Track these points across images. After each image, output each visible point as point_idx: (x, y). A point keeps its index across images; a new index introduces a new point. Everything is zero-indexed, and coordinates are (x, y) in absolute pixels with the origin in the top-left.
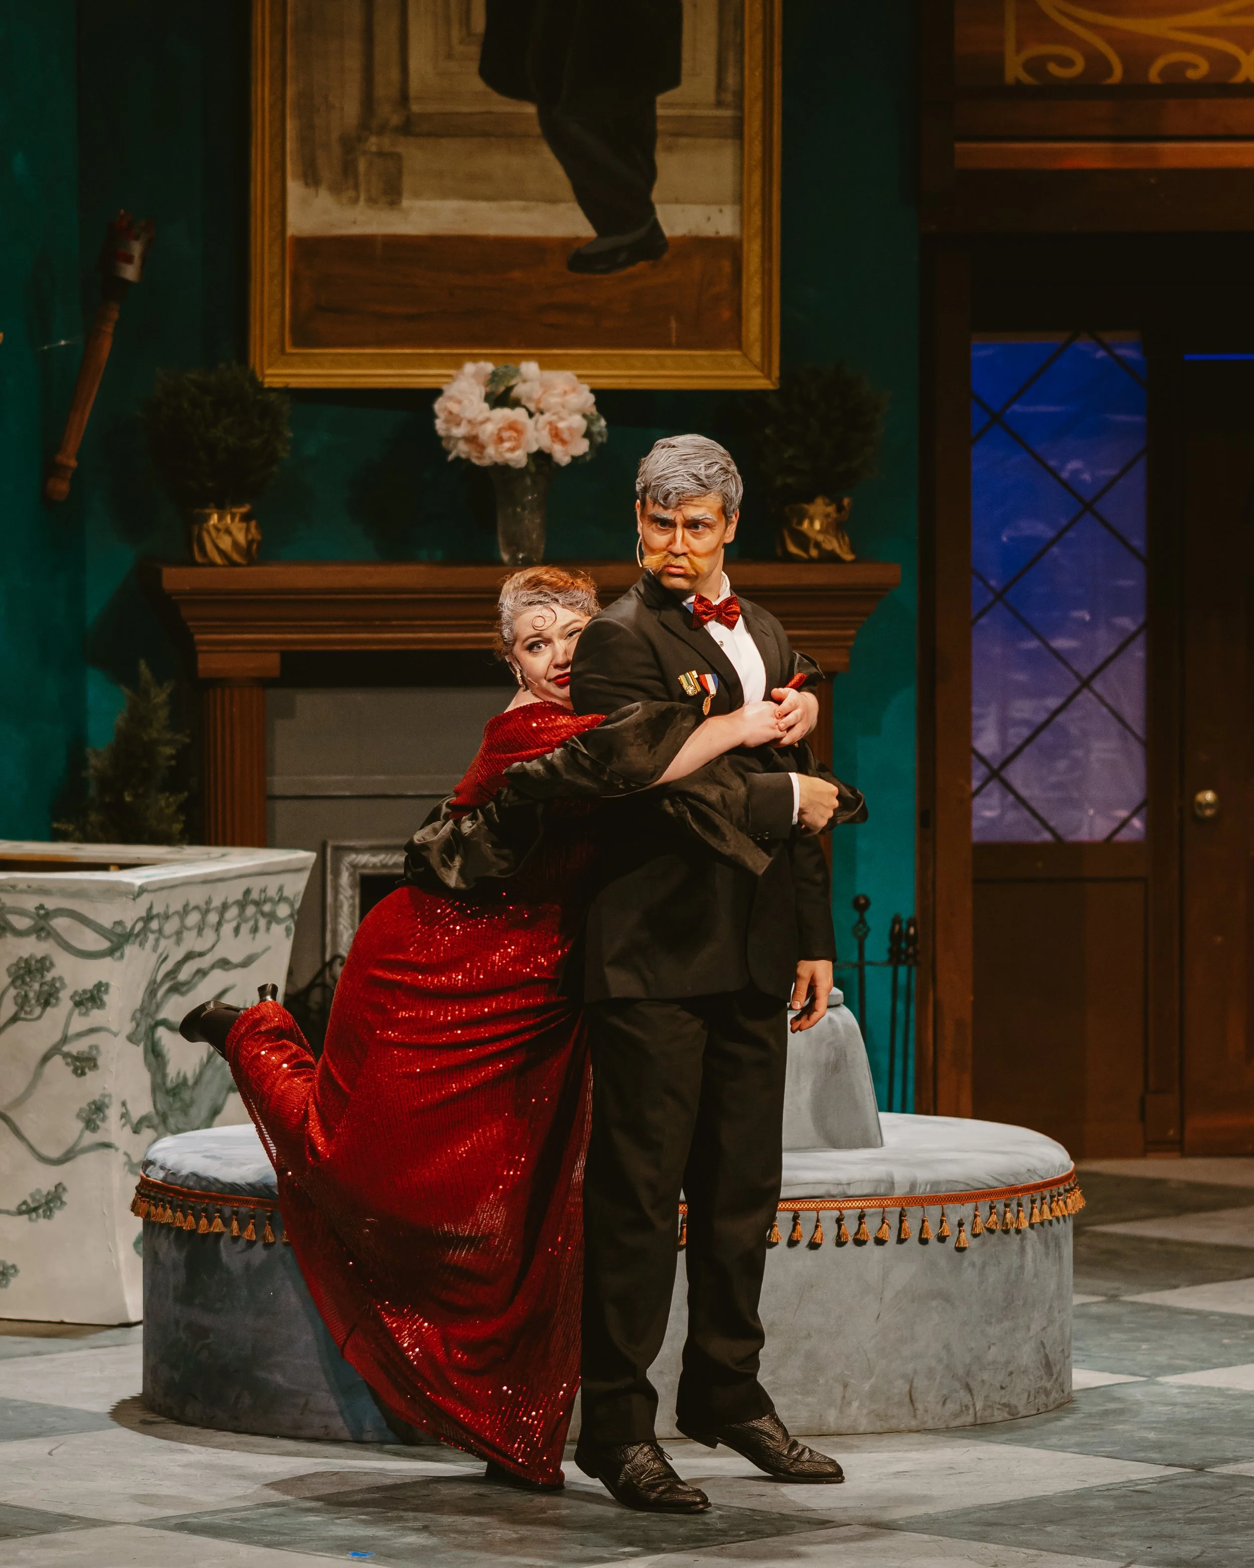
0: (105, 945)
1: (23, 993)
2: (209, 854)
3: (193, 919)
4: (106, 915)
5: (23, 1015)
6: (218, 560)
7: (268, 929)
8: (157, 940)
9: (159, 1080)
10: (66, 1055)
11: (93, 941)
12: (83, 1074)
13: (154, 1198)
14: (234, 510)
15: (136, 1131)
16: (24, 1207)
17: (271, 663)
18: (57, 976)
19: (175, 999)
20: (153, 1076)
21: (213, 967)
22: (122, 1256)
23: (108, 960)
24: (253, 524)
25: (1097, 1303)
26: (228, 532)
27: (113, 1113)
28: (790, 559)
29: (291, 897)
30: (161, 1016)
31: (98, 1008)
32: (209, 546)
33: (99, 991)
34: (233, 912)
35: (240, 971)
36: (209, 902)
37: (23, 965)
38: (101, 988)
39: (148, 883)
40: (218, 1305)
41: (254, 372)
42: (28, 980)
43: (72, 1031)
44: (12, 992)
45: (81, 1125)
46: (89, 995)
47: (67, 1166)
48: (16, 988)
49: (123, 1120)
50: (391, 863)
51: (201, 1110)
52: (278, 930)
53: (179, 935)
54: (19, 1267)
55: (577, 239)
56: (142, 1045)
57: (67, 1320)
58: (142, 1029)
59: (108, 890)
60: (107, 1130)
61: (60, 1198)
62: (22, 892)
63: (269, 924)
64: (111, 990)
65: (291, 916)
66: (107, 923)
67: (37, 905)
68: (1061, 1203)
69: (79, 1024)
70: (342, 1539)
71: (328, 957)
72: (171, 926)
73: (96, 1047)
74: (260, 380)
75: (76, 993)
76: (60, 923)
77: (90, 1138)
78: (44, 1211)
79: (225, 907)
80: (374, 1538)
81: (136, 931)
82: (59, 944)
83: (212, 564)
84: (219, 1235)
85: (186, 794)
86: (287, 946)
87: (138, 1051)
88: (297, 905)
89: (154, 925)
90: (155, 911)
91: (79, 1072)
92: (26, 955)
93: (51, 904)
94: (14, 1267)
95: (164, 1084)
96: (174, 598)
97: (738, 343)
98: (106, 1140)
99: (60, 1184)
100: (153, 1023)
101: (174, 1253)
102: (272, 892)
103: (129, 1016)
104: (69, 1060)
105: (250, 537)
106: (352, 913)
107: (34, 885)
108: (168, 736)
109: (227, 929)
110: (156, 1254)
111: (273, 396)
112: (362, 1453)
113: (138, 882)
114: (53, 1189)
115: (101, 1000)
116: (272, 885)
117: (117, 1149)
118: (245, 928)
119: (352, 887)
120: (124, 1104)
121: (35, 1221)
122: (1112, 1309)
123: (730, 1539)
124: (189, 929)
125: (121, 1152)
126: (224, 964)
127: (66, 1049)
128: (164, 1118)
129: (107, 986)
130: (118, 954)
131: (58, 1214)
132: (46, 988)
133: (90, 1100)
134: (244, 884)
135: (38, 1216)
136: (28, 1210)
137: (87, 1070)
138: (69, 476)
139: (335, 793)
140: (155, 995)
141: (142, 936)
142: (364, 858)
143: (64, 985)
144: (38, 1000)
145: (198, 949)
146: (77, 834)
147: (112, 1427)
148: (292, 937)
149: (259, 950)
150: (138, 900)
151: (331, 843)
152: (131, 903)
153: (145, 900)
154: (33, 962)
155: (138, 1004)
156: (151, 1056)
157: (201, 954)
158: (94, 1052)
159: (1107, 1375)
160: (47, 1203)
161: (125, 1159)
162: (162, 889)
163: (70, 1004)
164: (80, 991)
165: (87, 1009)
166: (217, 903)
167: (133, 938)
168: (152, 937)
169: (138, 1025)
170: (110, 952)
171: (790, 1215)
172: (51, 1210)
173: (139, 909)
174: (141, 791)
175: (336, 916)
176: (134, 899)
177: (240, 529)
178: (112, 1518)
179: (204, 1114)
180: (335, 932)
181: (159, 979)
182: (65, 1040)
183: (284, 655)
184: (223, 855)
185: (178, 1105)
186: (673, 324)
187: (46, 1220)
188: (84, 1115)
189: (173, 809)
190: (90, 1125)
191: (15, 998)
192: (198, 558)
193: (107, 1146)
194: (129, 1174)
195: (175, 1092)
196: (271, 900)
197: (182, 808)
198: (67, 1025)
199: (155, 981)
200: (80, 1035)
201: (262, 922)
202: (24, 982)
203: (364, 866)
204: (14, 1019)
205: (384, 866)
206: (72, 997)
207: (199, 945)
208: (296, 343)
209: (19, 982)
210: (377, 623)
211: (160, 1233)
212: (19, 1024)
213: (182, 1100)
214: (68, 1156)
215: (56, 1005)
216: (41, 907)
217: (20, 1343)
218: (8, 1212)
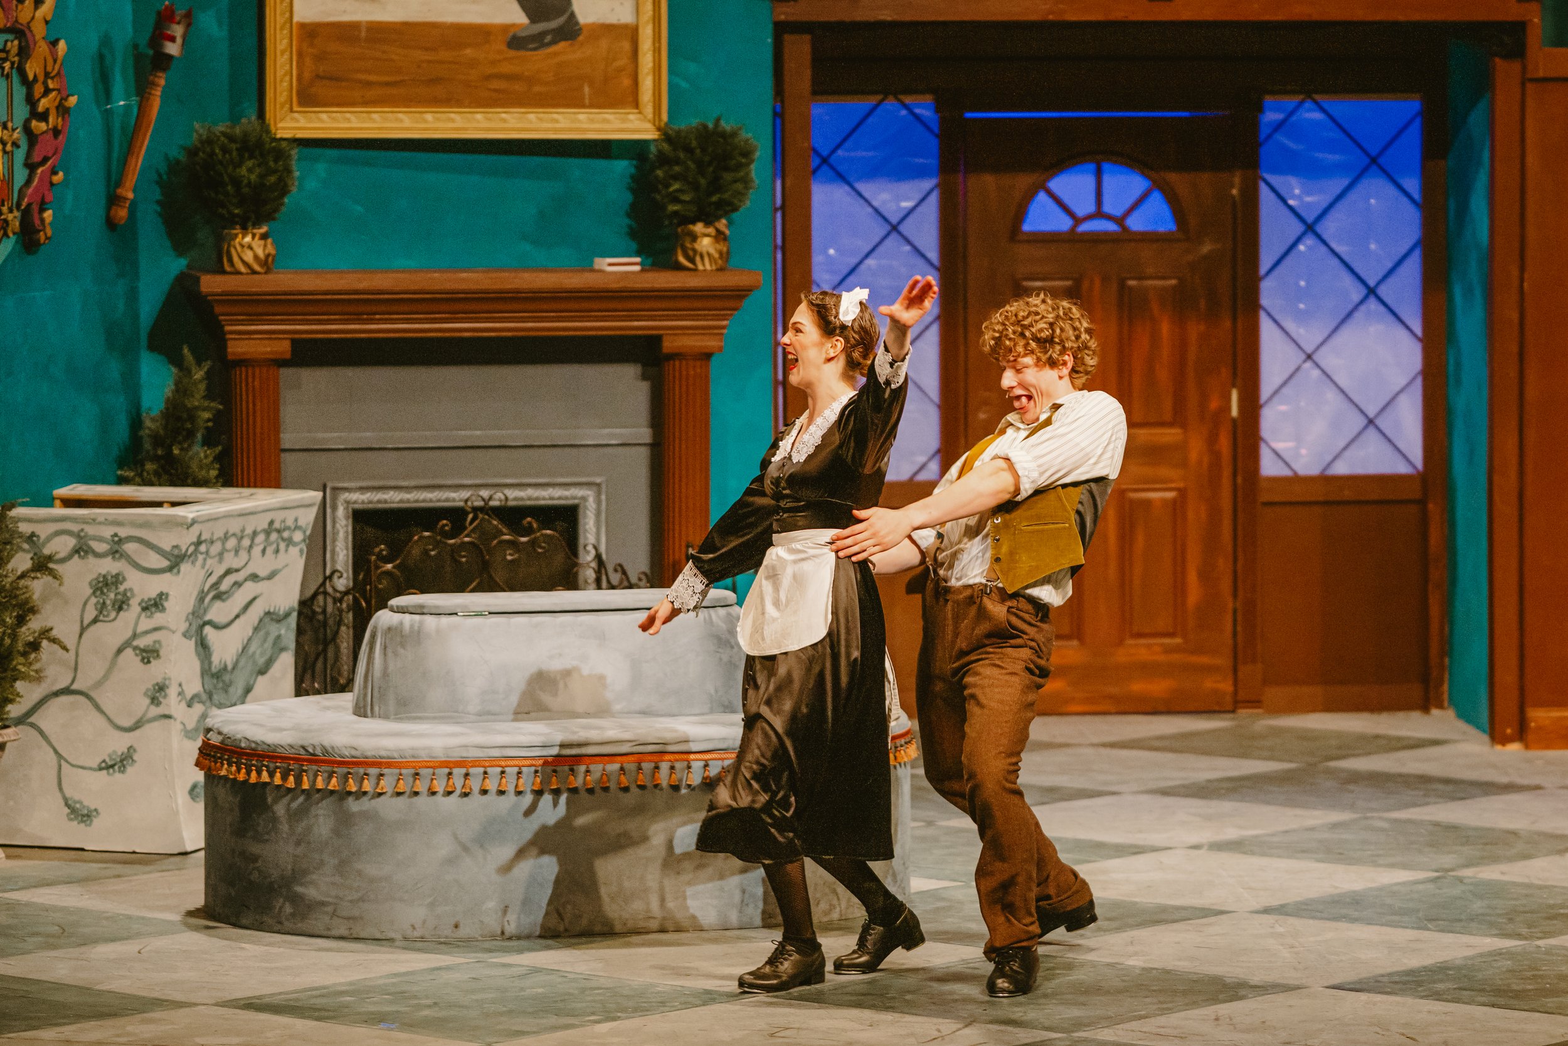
0: (165, 563)
1: (101, 601)
2: (240, 493)
3: (231, 543)
4: (166, 541)
5: (101, 618)
6: (243, 269)
7: (286, 550)
8: (205, 560)
9: (207, 667)
10: (135, 648)
11: (155, 561)
12: (149, 662)
13: (214, 757)
14: (255, 231)
15: (189, 706)
16: (103, 765)
17: (283, 348)
18: (128, 587)
19: (218, 604)
20: (202, 663)
21: (246, 580)
22: (180, 801)
23: (168, 575)
24: (269, 241)
25: (918, 827)
26: (250, 247)
27: (173, 692)
28: (679, 267)
29: (304, 526)
30: (207, 618)
31: (161, 611)
32: (236, 259)
33: (161, 599)
34: (261, 538)
35: (266, 583)
36: (243, 531)
37: (101, 579)
38: (162, 596)
39: (198, 516)
40: (266, 837)
41: (269, 125)
42: (105, 591)
43: (140, 630)
44: (93, 600)
45: (148, 701)
46: (153, 602)
47: (137, 733)
48: (96, 597)
49: (180, 697)
50: (376, 499)
51: (237, 689)
52: (294, 551)
53: (221, 555)
54: (100, 811)
55: (513, 25)
56: (194, 639)
57: (137, 851)
58: (194, 628)
59: (167, 522)
60: (167, 705)
61: (132, 758)
62: (100, 523)
63: (288, 546)
64: (170, 598)
65: (304, 540)
66: (167, 547)
67: (113, 533)
68: (902, 752)
69: (145, 624)
70: (372, 1013)
71: (328, 573)
72: (216, 549)
73: (159, 642)
74: (273, 131)
75: (142, 600)
76: (130, 548)
77: (154, 711)
78: (120, 768)
79: (255, 534)
80: (397, 1012)
81: (189, 552)
82: (130, 563)
83: (239, 273)
84: (265, 784)
85: (220, 448)
86: (301, 563)
87: (191, 644)
88: (308, 533)
89: (203, 548)
90: (203, 538)
91: (146, 661)
92: (104, 572)
93: (123, 532)
94: (96, 810)
95: (210, 668)
96: (209, 298)
97: (636, 104)
98: (167, 713)
99: (131, 747)
100: (201, 623)
101: (230, 798)
102: (290, 523)
103: (184, 618)
104: (138, 652)
105: (267, 252)
106: (346, 538)
107: (110, 518)
108: (206, 404)
109: (257, 551)
110: (216, 798)
111: (284, 144)
112: (378, 948)
113: (191, 516)
114: (126, 751)
115: (163, 606)
116: (290, 517)
117: (175, 720)
118: (270, 550)
119: (347, 518)
120: (180, 685)
121: (112, 775)
122: (931, 832)
123: (667, 1009)
124: (227, 551)
125: (178, 721)
126: (254, 577)
127: (135, 643)
128: (210, 695)
129: (167, 595)
130: (175, 570)
131: (129, 769)
132: (119, 597)
133: (155, 682)
134: (268, 517)
135: (114, 771)
136: (107, 767)
137: (151, 659)
138: (127, 205)
139: (333, 447)
140: (203, 601)
141: (193, 557)
142: (355, 496)
143: (133, 595)
144: (114, 605)
145: (235, 566)
146: (138, 479)
147: (184, 932)
148: (304, 556)
149: (280, 567)
150: (191, 529)
151: (329, 485)
152: (185, 531)
153: (195, 530)
154: (109, 578)
155: (190, 610)
156: (200, 649)
157: (237, 570)
158: (157, 646)
159: (933, 881)
160: (122, 761)
161: (181, 727)
162: (208, 520)
163: (139, 609)
164: (146, 599)
165: (152, 613)
166: (249, 531)
167: (187, 558)
168: (201, 557)
169: (190, 625)
170: (170, 569)
171: (702, 763)
172: (124, 766)
173: (191, 536)
174: (186, 445)
175: (334, 540)
176: (188, 528)
177: (259, 246)
178: (193, 1001)
179: (240, 691)
180: (333, 552)
181: (206, 589)
182: (135, 636)
183: (294, 342)
184: (252, 495)
185: (221, 685)
186: (587, 89)
187: (121, 775)
188: (149, 694)
189: (211, 459)
190: (155, 701)
191: (95, 605)
192: (228, 268)
193: (168, 717)
194: (185, 739)
195: (217, 676)
196: (289, 528)
197: (218, 458)
198: (136, 624)
199: (203, 591)
200: (147, 632)
201: (282, 546)
202: (102, 593)
203: (355, 502)
204: (95, 621)
205: (370, 502)
206: (140, 604)
207: (236, 563)
208: (300, 104)
209: (98, 593)
210: (365, 316)
211: (218, 783)
212: (98, 624)
213: (223, 681)
214: (137, 726)
215: (127, 610)
216: (116, 535)
217: (105, 868)
218: (91, 769)
